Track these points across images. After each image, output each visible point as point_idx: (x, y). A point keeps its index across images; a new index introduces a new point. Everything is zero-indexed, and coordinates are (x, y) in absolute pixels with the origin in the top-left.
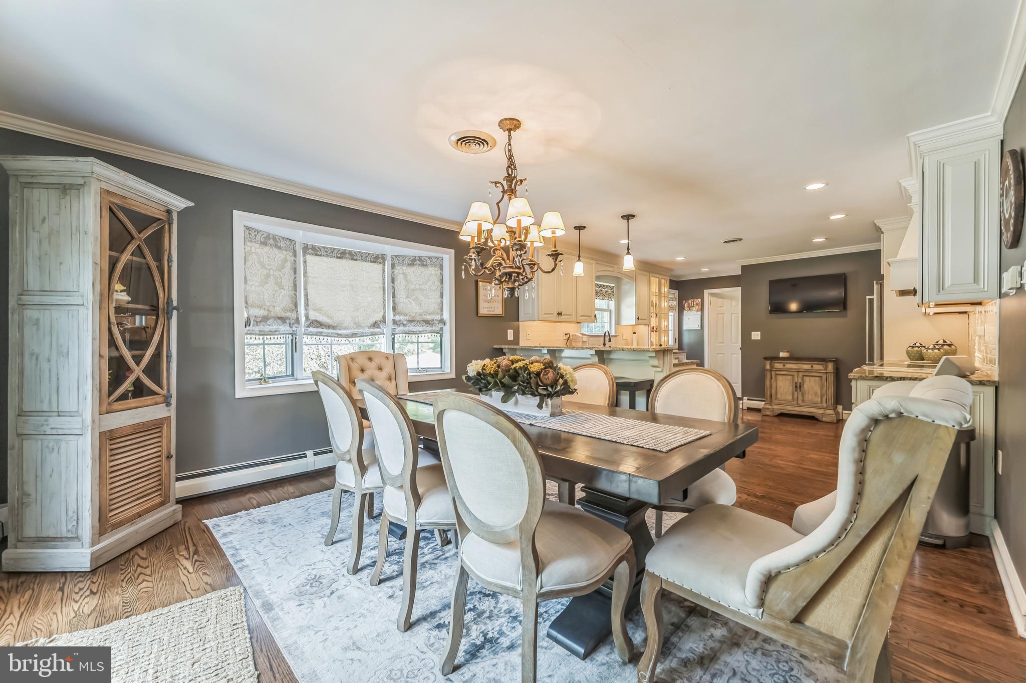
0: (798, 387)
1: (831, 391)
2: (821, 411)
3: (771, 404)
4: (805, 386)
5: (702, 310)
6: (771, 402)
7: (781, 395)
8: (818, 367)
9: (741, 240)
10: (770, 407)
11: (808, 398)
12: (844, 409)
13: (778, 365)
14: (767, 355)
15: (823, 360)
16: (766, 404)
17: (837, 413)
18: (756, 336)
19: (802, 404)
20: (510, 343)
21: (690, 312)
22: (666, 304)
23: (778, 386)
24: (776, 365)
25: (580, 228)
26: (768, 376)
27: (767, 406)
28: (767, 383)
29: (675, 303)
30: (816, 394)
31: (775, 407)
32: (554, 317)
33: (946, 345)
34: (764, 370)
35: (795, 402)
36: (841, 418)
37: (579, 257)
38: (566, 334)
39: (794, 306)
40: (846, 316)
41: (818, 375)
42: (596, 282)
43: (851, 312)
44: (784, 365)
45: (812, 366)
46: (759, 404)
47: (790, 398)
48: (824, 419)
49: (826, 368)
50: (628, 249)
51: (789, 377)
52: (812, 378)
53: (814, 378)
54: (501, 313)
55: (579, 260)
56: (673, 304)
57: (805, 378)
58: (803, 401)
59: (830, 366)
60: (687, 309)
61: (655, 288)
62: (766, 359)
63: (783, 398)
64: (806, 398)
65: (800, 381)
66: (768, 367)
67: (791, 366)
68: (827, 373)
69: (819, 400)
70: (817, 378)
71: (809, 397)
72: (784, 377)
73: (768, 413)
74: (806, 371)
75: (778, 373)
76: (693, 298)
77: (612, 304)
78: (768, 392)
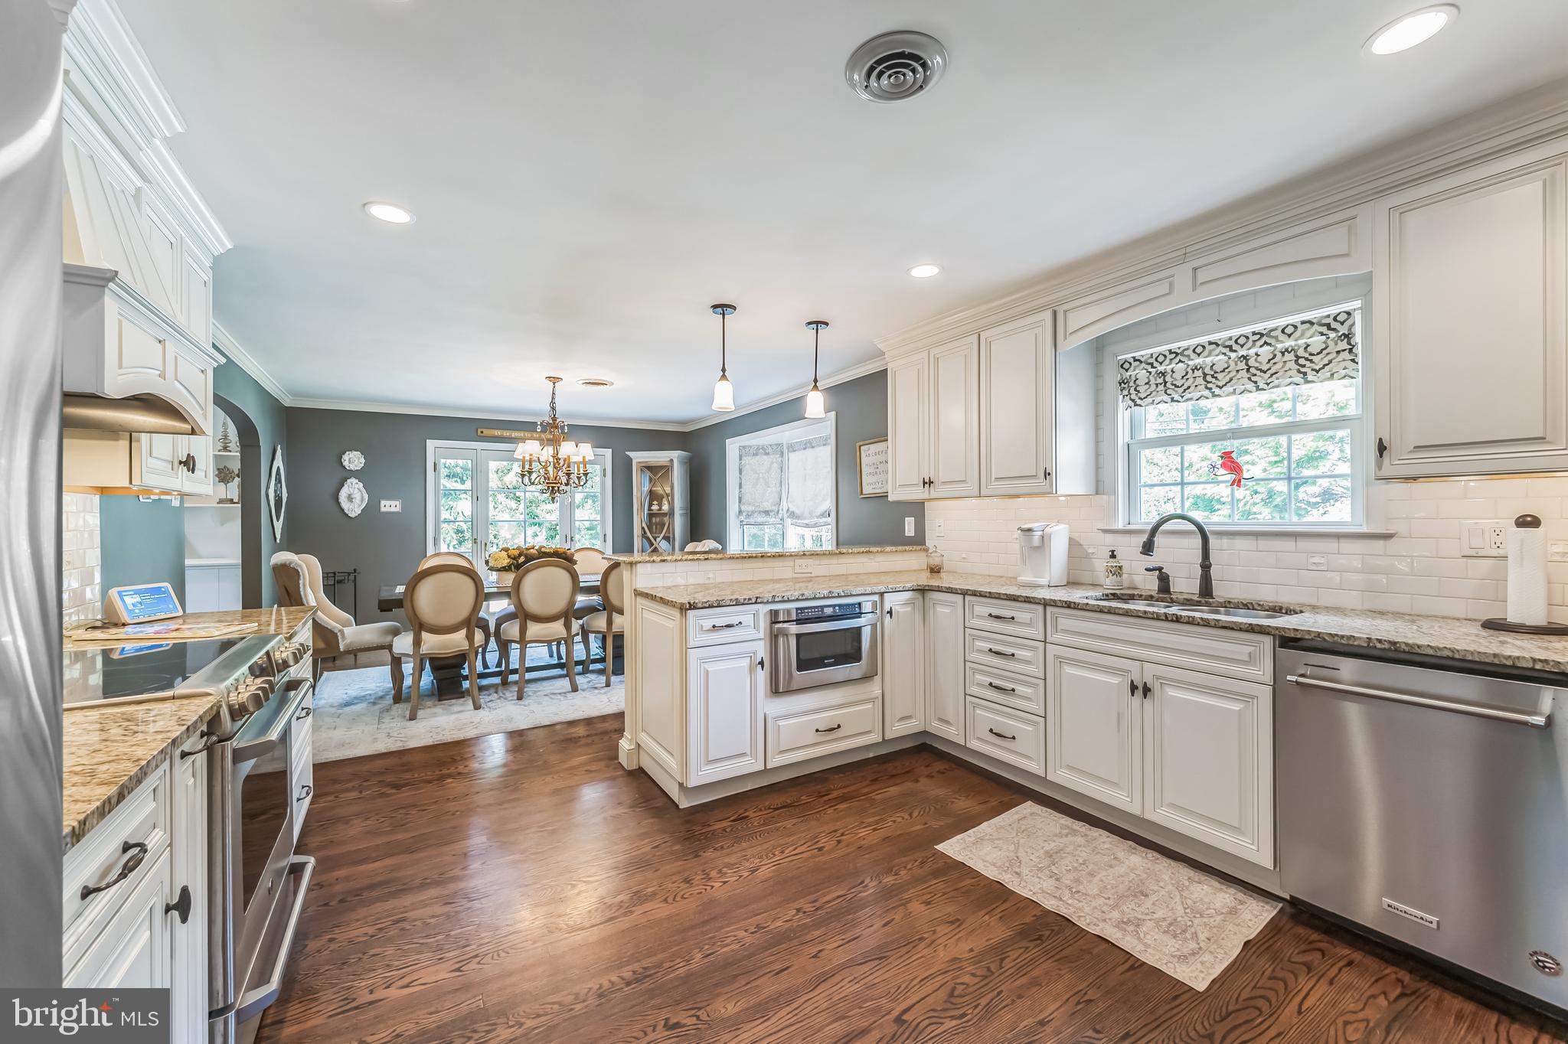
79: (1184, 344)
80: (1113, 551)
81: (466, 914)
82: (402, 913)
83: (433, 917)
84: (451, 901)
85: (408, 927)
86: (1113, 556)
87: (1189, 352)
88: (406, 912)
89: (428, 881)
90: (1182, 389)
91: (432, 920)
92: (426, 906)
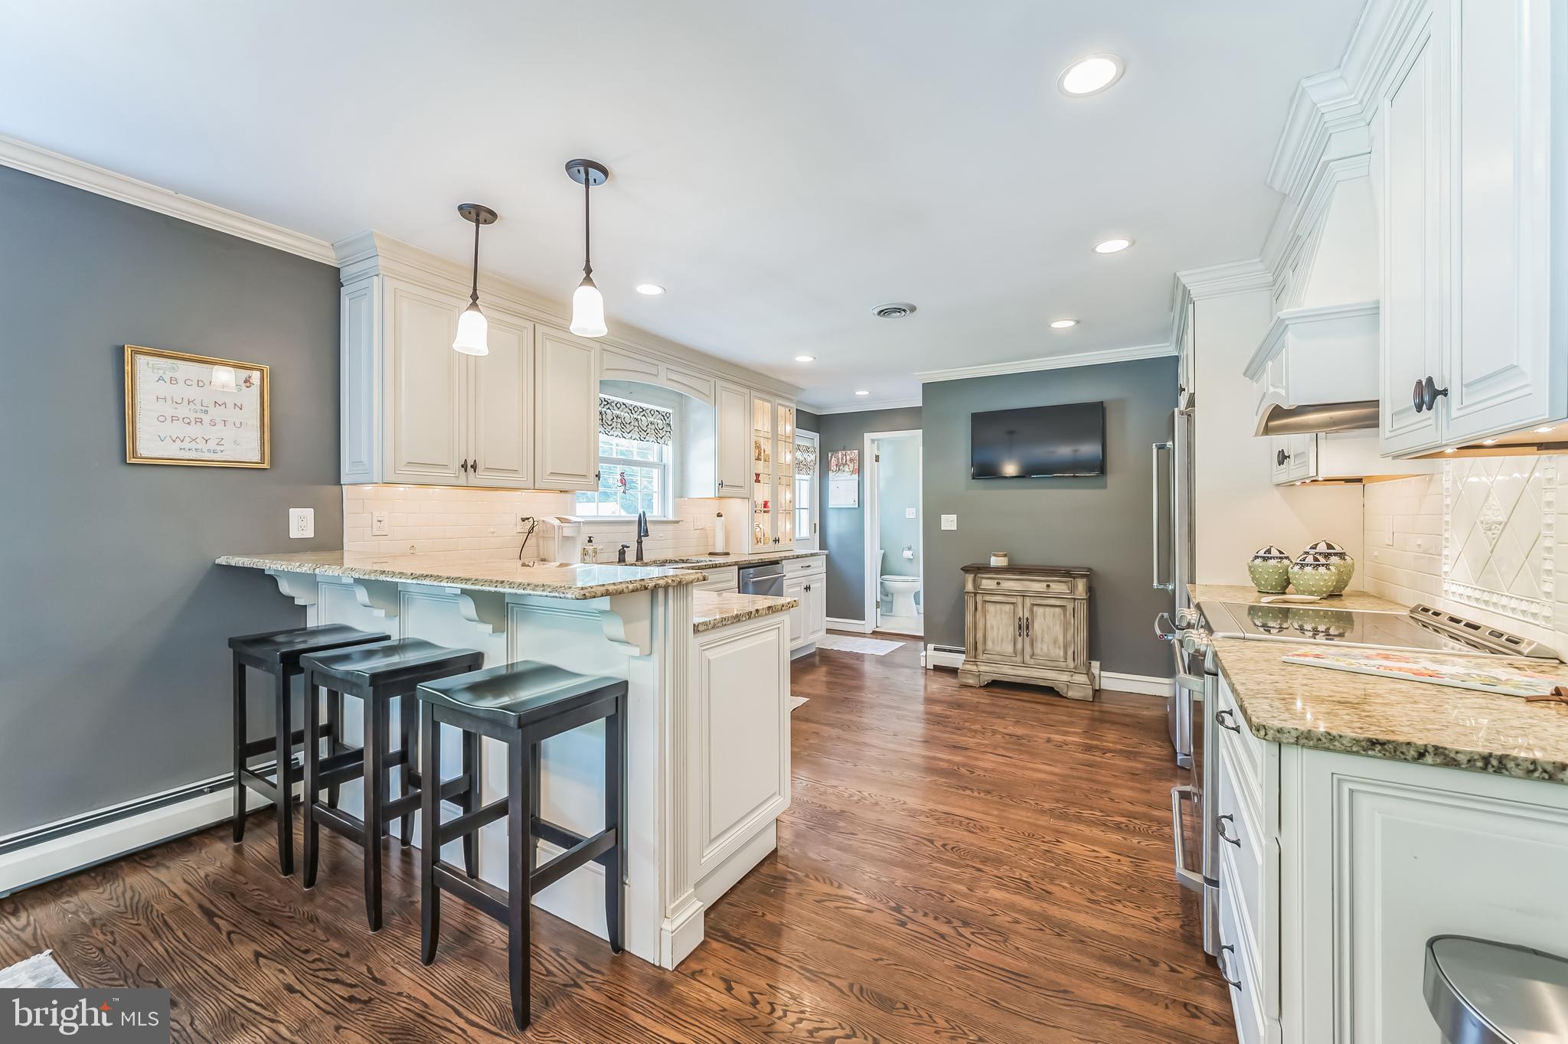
0: (1024, 627)
1: (1083, 636)
2: (1065, 677)
3: (975, 663)
4: (1036, 625)
5: (860, 470)
6: (975, 657)
7: (993, 643)
8: (1059, 587)
9: (913, 309)
10: (974, 668)
11: (1042, 649)
12: (1102, 669)
13: (987, 583)
14: (968, 563)
15: (1067, 573)
16: (966, 662)
17: (1092, 678)
18: (949, 522)
19: (1032, 662)
20: (302, 547)
21: (839, 474)
22: (789, 457)
23: (988, 626)
24: (984, 582)
25: (478, 214)
26: (971, 606)
27: (969, 667)
28: (969, 619)
29: (813, 457)
30: (1055, 641)
31: (983, 668)
32: (454, 470)
33: (1336, 554)
34: (962, 594)
35: (1019, 659)
36: (1098, 688)
37: (475, 297)
38: (523, 520)
39: (1010, 469)
40: (1105, 487)
41: (1058, 602)
42: (601, 395)
43: (1112, 479)
44: (998, 584)
45: (1048, 586)
46: (956, 660)
47: (1009, 649)
48: (1071, 694)
49: (1072, 590)
50: (588, 270)
51: (1008, 607)
52: (1048, 609)
53: (1052, 610)
54: (257, 458)
55: (474, 305)
56: (809, 459)
57: (1035, 608)
58: (1032, 656)
59: (1081, 585)
60: (833, 467)
61: (763, 424)
62: (966, 570)
63: (998, 649)
64: (1037, 651)
65: (1027, 614)
66: (970, 587)
67: (1011, 584)
68: (1075, 599)
69: (1062, 654)
70: (1057, 610)
71: (1044, 647)
72: (998, 606)
73: (971, 681)
74: (1039, 595)
75: (988, 598)
76: (844, 449)
77: (669, 451)
78: (969, 639)
79: (612, 398)
80: (590, 537)
81: (1037, 873)
82: (1090, 908)
83: (1064, 887)
84: (1043, 892)
85: (1087, 890)
86: (590, 541)
87: (613, 404)
88: (1087, 906)
89: (1057, 930)
90: (610, 427)
91: (1065, 884)
92: (1067, 902)
